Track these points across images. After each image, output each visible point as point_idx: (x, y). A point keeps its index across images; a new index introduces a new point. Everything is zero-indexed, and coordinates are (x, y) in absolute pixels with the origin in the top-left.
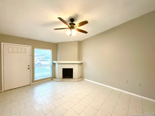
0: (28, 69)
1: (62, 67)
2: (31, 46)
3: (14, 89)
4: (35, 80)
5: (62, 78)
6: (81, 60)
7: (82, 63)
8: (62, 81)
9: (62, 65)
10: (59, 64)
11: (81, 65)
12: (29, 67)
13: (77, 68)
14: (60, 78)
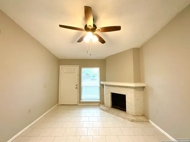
0: (76, 88)
1: (110, 90)
2: (78, 66)
3: (63, 105)
4: (81, 101)
5: (110, 107)
6: (143, 82)
7: (144, 87)
8: (107, 111)
9: (110, 88)
10: (106, 85)
11: (143, 90)
12: (77, 87)
13: (133, 95)
14: (108, 106)
